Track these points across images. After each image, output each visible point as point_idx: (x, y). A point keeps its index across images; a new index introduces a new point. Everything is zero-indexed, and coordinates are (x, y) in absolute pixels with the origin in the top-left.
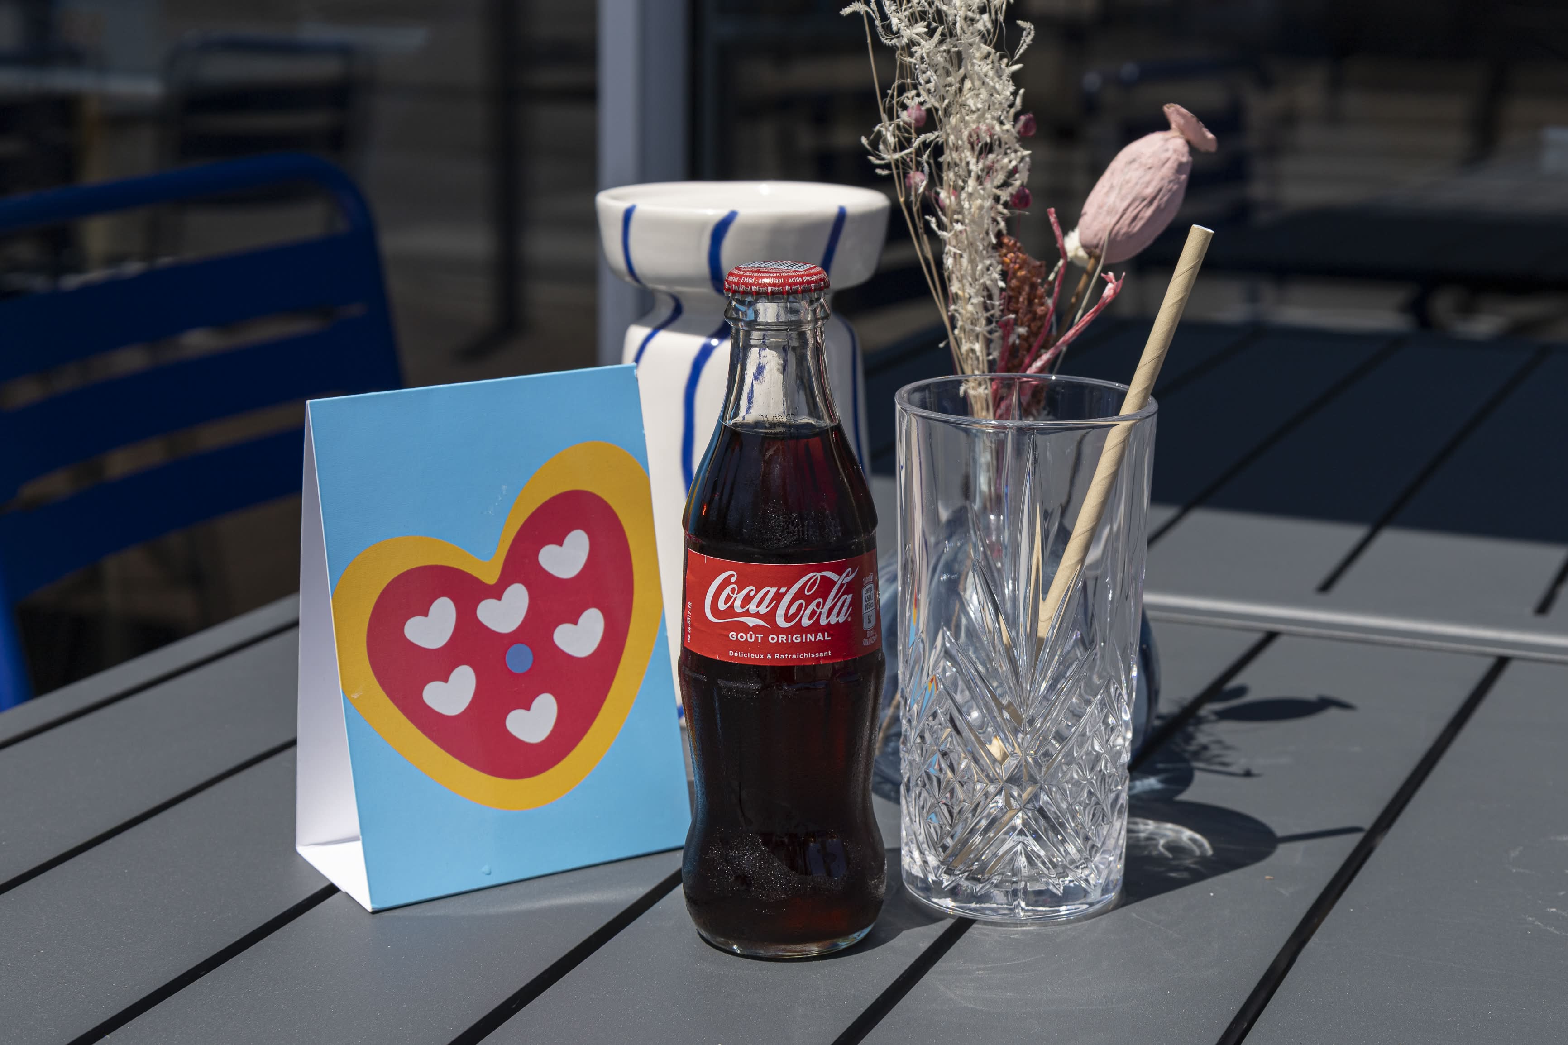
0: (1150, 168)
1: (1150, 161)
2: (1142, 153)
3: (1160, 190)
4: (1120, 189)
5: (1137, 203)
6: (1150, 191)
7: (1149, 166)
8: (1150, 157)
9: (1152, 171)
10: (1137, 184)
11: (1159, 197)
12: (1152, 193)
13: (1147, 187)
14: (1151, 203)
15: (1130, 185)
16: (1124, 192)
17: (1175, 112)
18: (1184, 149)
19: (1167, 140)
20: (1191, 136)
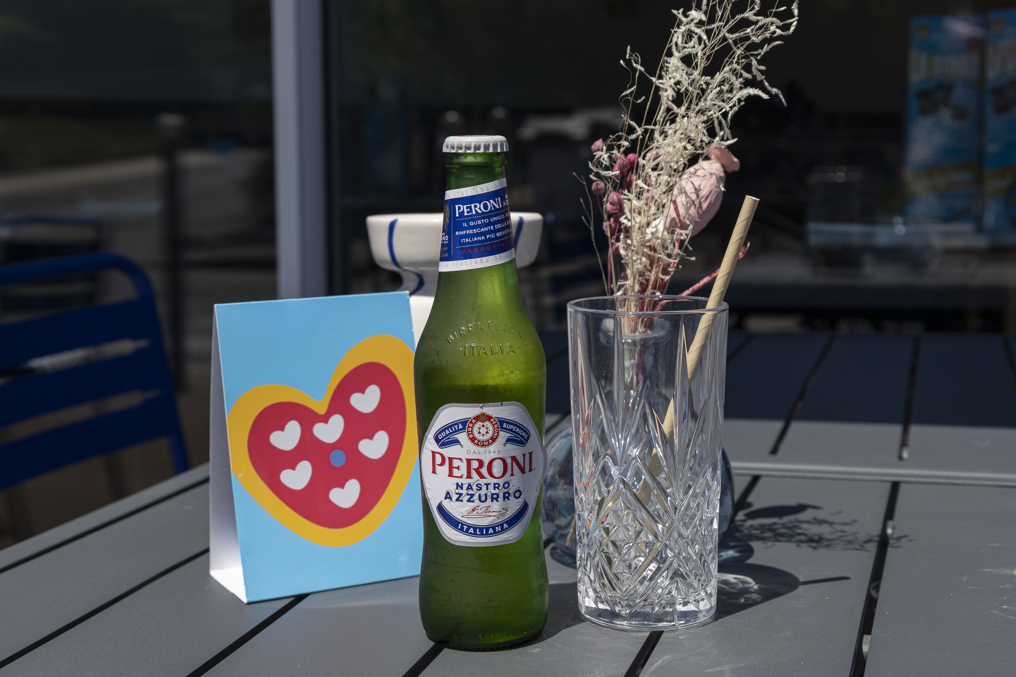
3: (711, 192)
11: (711, 196)
14: (706, 199)
17: (715, 149)
18: (721, 169)
19: (714, 165)
20: (724, 162)
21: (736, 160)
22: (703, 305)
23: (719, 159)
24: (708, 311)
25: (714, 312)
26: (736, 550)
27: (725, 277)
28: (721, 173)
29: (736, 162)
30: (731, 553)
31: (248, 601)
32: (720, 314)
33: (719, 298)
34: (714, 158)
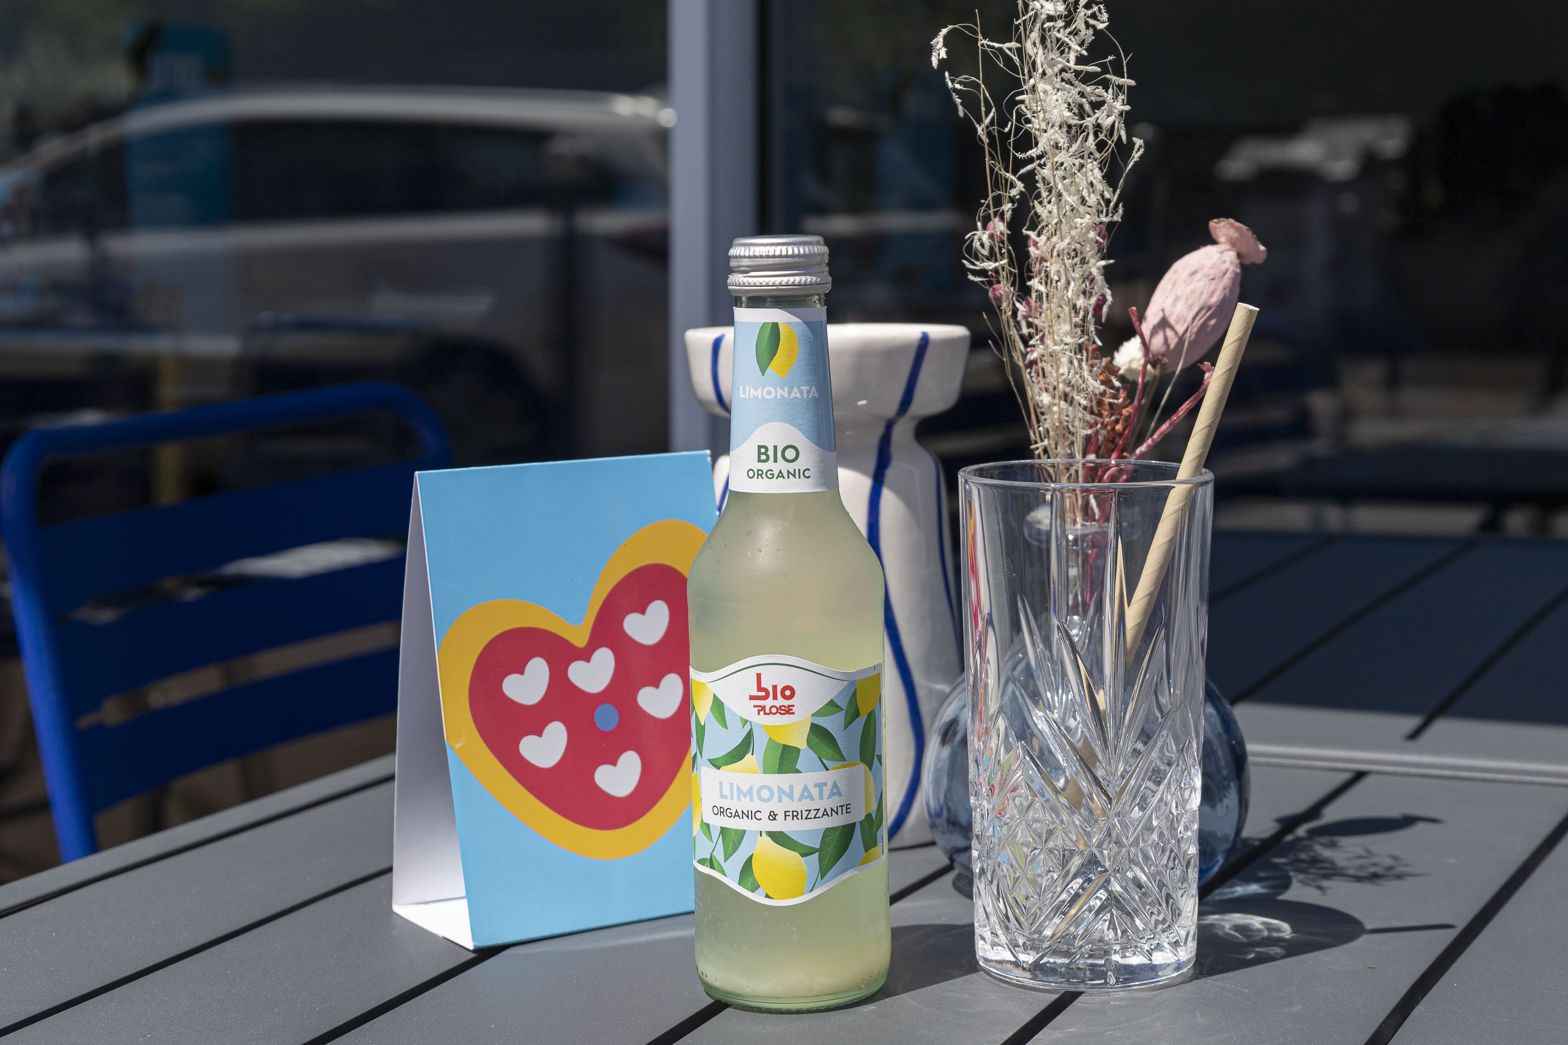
0: (1213, 279)
1: (1212, 272)
2: (1203, 265)
4: (1187, 299)
5: (1204, 312)
6: (1214, 300)
7: (1211, 277)
8: (1211, 268)
9: (1214, 282)
10: (1202, 293)
12: (1216, 302)
13: (1211, 296)
15: (1198, 294)
16: (1190, 301)
17: (1228, 226)
18: (1237, 261)
19: (1222, 252)
20: (1243, 249)
21: (1262, 248)
22: (1172, 474)
23: (1233, 243)
24: (1181, 482)
25: (1190, 485)
26: (1265, 884)
27: (1205, 431)
28: (1237, 267)
29: (1261, 251)
30: (1254, 888)
31: (474, 946)
32: (1200, 489)
33: (1196, 465)
34: (1225, 243)
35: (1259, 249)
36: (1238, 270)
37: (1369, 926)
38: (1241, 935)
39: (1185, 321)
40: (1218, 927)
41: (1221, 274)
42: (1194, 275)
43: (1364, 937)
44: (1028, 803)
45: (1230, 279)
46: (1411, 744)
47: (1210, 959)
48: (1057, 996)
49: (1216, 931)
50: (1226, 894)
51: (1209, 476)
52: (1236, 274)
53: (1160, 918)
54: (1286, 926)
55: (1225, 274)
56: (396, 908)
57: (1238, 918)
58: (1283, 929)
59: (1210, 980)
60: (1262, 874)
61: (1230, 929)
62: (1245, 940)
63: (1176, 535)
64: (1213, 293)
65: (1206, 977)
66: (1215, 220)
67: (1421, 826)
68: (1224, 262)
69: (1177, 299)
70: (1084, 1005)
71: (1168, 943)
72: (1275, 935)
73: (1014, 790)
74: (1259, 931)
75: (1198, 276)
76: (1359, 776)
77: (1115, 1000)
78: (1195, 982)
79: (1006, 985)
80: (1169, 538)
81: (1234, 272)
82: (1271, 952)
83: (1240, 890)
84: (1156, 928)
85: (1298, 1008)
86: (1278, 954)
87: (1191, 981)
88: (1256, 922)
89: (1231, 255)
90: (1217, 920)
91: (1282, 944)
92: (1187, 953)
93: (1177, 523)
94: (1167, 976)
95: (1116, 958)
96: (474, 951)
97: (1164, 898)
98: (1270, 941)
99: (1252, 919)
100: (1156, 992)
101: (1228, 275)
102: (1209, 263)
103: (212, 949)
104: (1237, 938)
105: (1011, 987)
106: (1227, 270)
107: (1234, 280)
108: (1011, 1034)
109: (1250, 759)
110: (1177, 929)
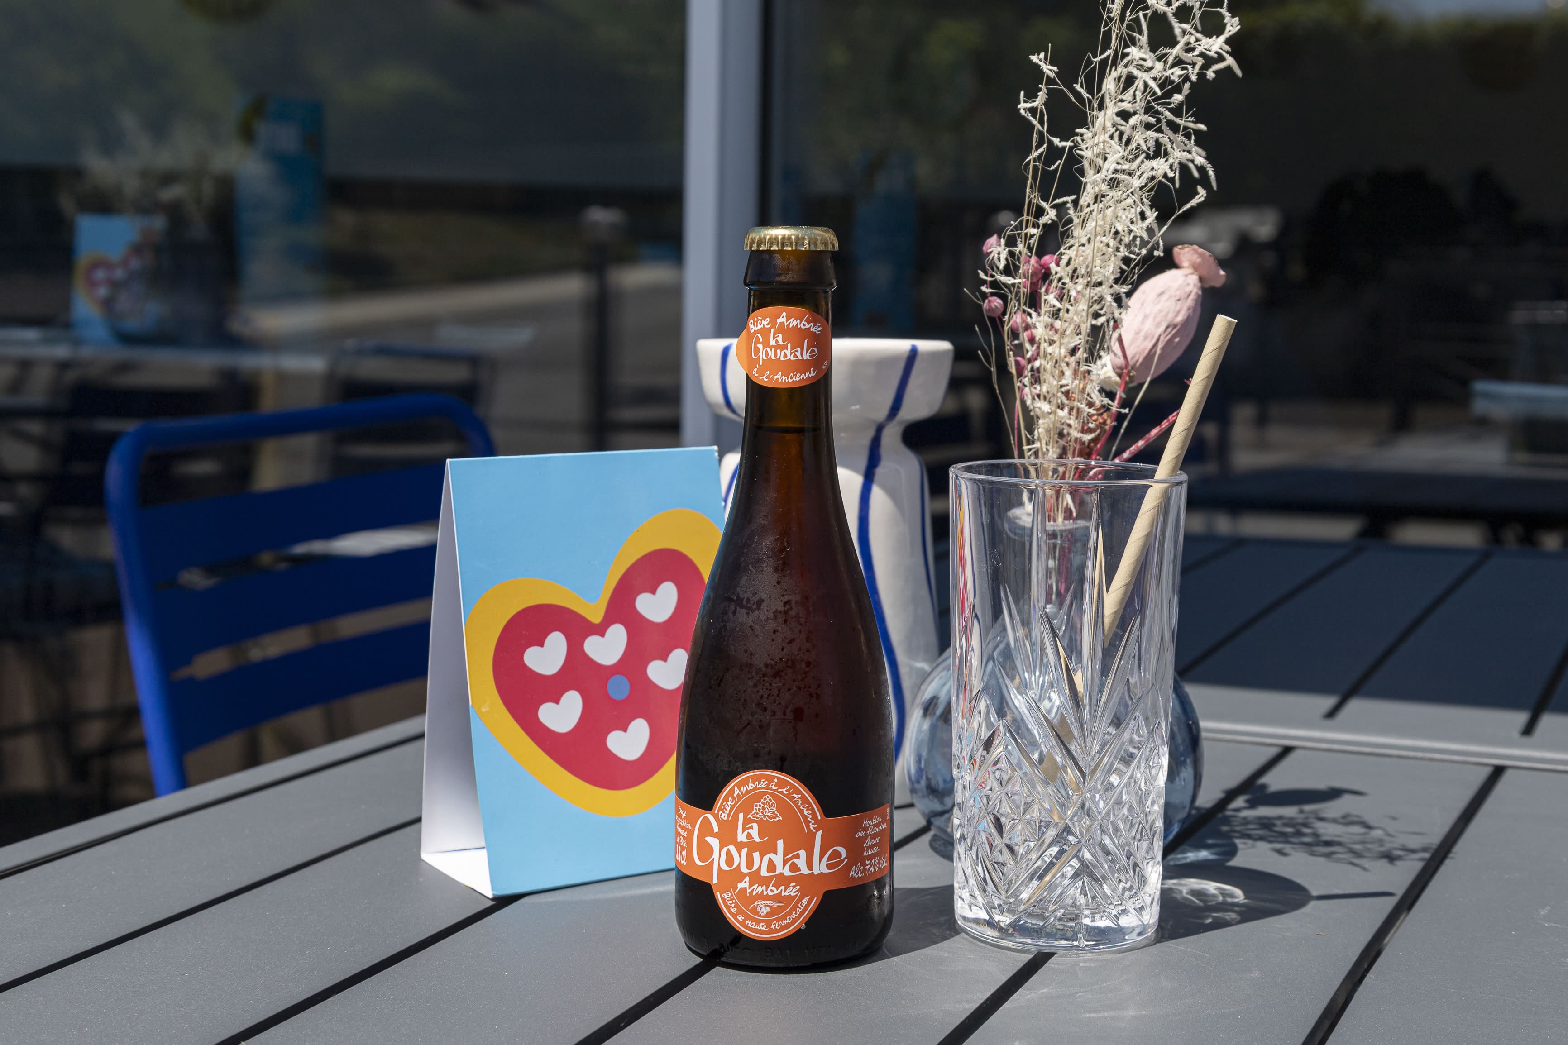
0: (1179, 300)
1: (1178, 293)
4: (1155, 317)
5: (1170, 329)
6: (1179, 319)
7: (1177, 298)
8: (1177, 290)
9: (1179, 303)
10: (1168, 313)
12: (1182, 321)
13: (1176, 316)
15: (1164, 313)
16: (1158, 319)
17: (1191, 252)
18: (1199, 284)
19: (1186, 276)
20: (1204, 273)
21: (1222, 273)
22: (1151, 474)
23: (1196, 268)
24: (1157, 482)
25: (1166, 485)
26: (1214, 851)
27: (1183, 434)
28: (1199, 290)
29: (1222, 276)
30: (1204, 854)
31: (493, 895)
32: (1174, 489)
33: (1173, 465)
34: (1188, 267)
35: (1218, 274)
36: (1200, 293)
37: (1314, 893)
38: (1197, 899)
39: (1153, 338)
40: (1176, 891)
41: (1186, 295)
42: (1162, 296)
43: (1313, 903)
44: (1008, 777)
45: (1193, 300)
46: (1329, 722)
47: (1170, 923)
48: (1031, 956)
49: (1175, 895)
50: (1179, 859)
51: (1184, 477)
52: (1199, 296)
53: (1128, 885)
54: (1238, 892)
55: (1189, 296)
56: (424, 856)
57: (1194, 883)
58: (1236, 895)
59: (1171, 944)
60: (1210, 842)
61: (1187, 893)
62: (1202, 904)
63: (1152, 530)
64: (1178, 312)
65: (1168, 941)
66: (1180, 247)
67: (1347, 798)
68: (1188, 284)
69: (1146, 317)
70: (1056, 966)
71: (1134, 909)
72: (1229, 900)
73: (996, 763)
74: (1214, 896)
75: (1165, 297)
76: (1287, 751)
77: (1085, 961)
78: (1158, 944)
79: (983, 945)
80: (1146, 533)
81: (1197, 293)
82: (1227, 917)
83: (1192, 856)
84: (1123, 895)
85: (1256, 974)
86: (1233, 919)
87: (1154, 944)
88: (1211, 887)
89: (1194, 279)
90: (1174, 884)
91: (1237, 909)
92: (1151, 916)
93: (1154, 519)
94: (1132, 939)
95: (1087, 921)
96: (493, 899)
97: (1131, 867)
98: (1224, 907)
99: (1207, 884)
100: (1122, 955)
101: (1192, 297)
102: (1175, 285)
103: (254, 891)
104: (1194, 902)
105: (988, 946)
106: (1191, 292)
107: (1196, 301)
108: (989, 994)
109: (1204, 734)
110: (1143, 895)
